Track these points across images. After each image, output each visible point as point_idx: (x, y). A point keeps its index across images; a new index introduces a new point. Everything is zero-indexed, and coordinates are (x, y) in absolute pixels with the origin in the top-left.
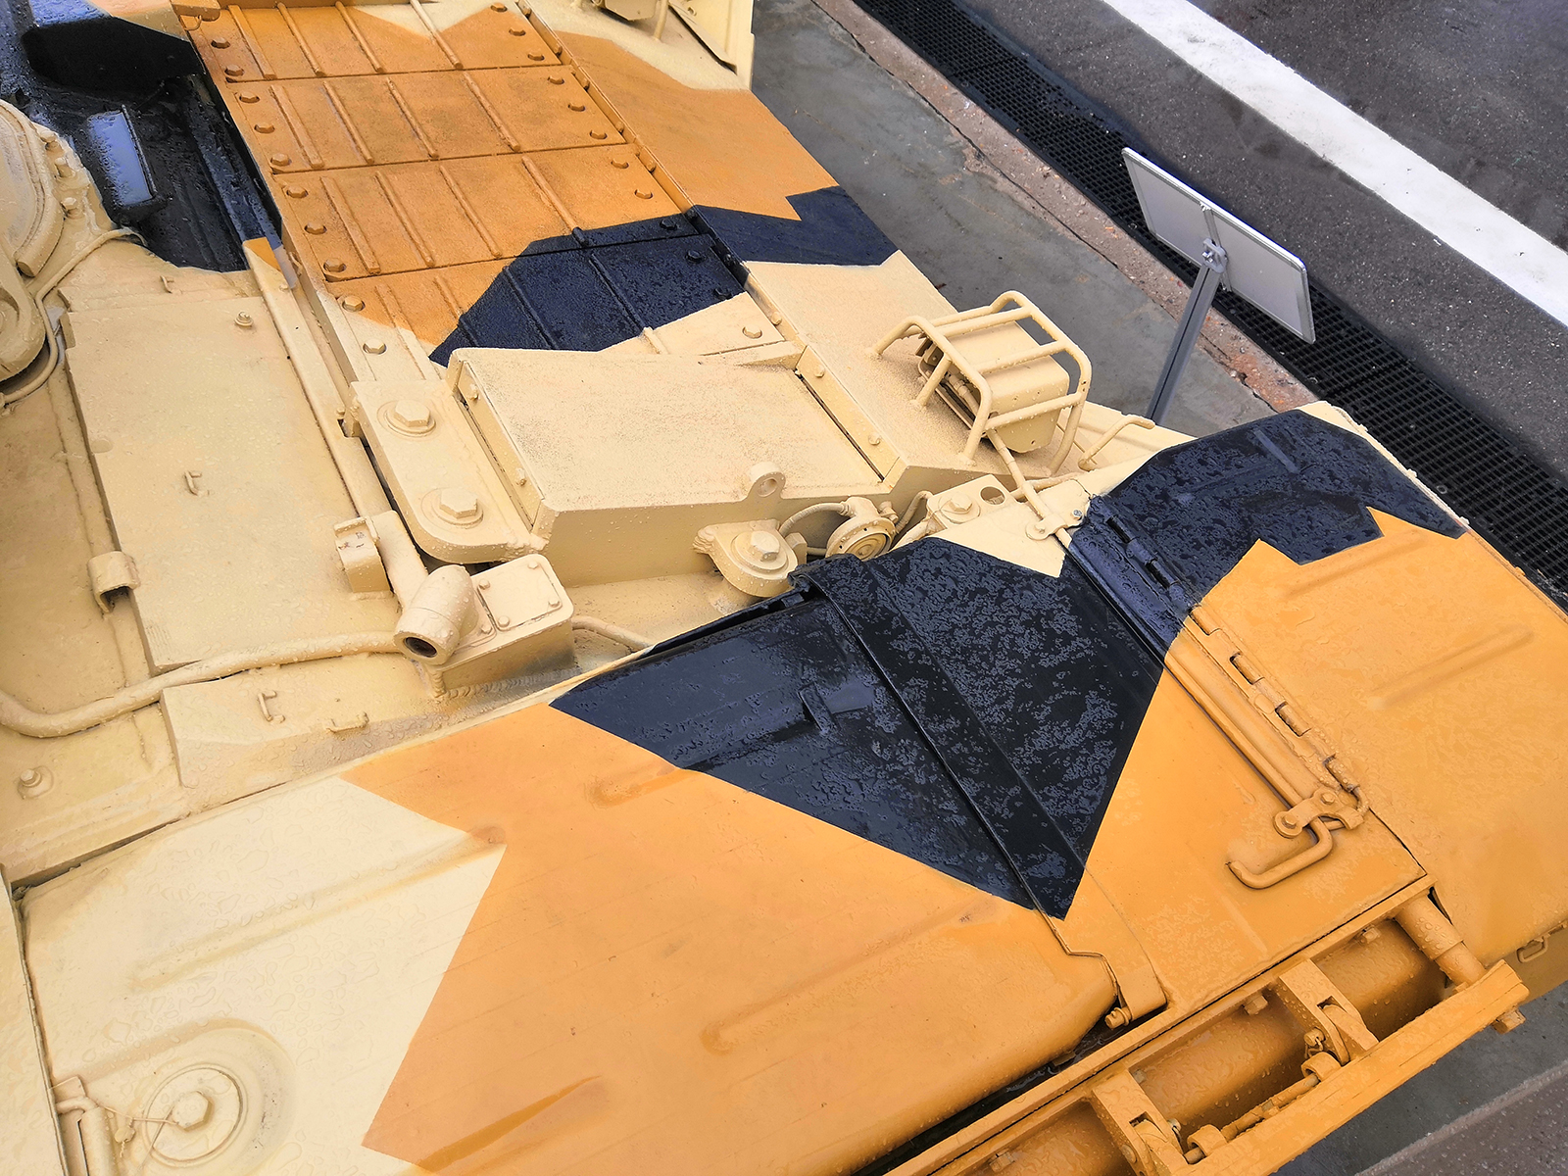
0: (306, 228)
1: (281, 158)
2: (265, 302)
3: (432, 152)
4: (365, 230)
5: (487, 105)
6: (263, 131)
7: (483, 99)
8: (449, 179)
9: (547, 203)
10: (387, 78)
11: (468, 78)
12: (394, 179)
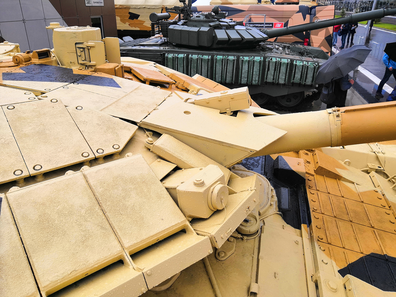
0: (316, 226)
1: (315, 209)
2: (302, 239)
3: (351, 220)
4: (330, 232)
5: (368, 214)
6: (313, 201)
7: (367, 212)
8: (354, 228)
9: (379, 244)
10: (344, 199)
11: (364, 205)
12: (340, 223)
